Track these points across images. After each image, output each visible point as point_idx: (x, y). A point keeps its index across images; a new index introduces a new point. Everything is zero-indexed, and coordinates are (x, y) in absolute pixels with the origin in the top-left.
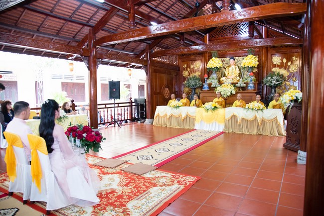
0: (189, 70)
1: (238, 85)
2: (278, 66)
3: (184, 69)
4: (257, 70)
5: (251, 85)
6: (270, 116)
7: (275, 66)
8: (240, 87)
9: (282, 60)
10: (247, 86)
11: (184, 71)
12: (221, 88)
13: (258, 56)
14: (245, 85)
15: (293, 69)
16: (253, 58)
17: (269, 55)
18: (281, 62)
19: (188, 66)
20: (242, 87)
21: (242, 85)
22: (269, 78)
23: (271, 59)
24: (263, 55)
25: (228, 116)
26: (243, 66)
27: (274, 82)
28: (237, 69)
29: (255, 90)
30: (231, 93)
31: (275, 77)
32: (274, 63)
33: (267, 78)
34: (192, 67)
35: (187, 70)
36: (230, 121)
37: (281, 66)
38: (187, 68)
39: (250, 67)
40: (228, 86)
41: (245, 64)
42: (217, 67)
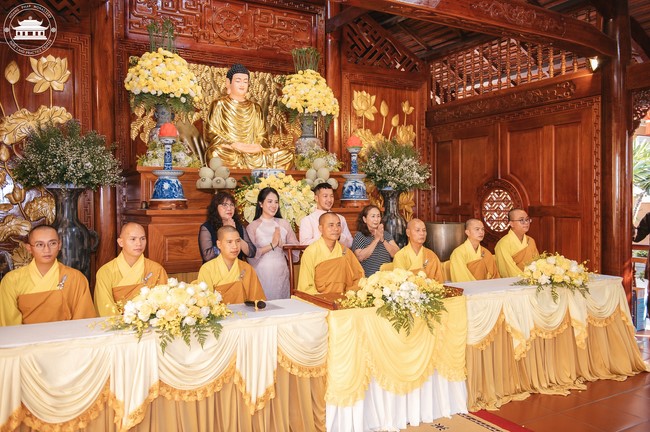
2: (368, 124)
7: (361, 123)
9: (377, 105)
18: (375, 111)
23: (351, 98)
32: (359, 113)
34: (13, 76)
37: (377, 124)
39: (324, 114)
40: (288, 187)
41: (306, 101)
42: (193, 95)
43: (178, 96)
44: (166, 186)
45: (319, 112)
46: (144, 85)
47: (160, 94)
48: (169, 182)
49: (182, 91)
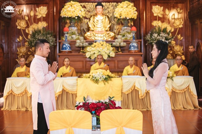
2: (160, 19)
5: (134, 44)
7: (156, 18)
8: (118, 47)
9: (164, 11)
10: (129, 46)
11: (19, 20)
13: (134, 3)
15: (178, 24)
17: (148, 3)
20: (121, 47)
22: (155, 35)
26: (119, 17)
30: (109, 56)
31: (162, 34)
32: (155, 15)
33: (152, 35)
34: (32, 14)
36: (130, 96)
37: (163, 19)
38: (23, 15)
39: (128, 18)
40: (103, 46)
41: (121, 14)
42: (80, 16)
43: (74, 17)
44: (64, 46)
45: (126, 18)
46: (64, 14)
47: (68, 17)
48: (65, 45)
49: (75, 15)
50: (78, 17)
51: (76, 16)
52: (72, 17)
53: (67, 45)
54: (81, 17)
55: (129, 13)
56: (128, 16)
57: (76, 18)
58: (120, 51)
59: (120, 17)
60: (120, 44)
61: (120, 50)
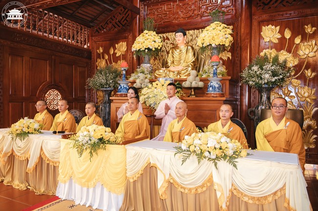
0: (107, 57)
1: (186, 84)
3: (99, 56)
4: (229, 55)
5: (215, 83)
6: (261, 184)
8: (190, 88)
9: (281, 32)
10: (206, 87)
11: (99, 60)
12: (149, 91)
13: (231, 27)
14: (201, 84)
15: (308, 51)
16: (220, 28)
17: (255, 23)
18: (279, 36)
19: (106, 51)
21: (194, 85)
22: (255, 68)
23: (260, 30)
24: (243, 25)
25: (134, 170)
27: (267, 76)
28: (191, 54)
29: (222, 95)
31: (268, 66)
32: (267, 40)
33: (250, 68)
34: (112, 52)
35: (103, 58)
36: (139, 186)
37: (281, 45)
38: (103, 53)
40: (163, 86)
41: (204, 40)
42: (151, 48)
43: (143, 49)
45: (211, 45)
49: (145, 47)
50: (148, 49)
51: (146, 49)
52: (141, 50)
53: (122, 85)
54: (154, 49)
55: (216, 37)
56: (213, 42)
57: (146, 50)
58: (193, 95)
59: (203, 44)
60: (191, 83)
61: (193, 93)
